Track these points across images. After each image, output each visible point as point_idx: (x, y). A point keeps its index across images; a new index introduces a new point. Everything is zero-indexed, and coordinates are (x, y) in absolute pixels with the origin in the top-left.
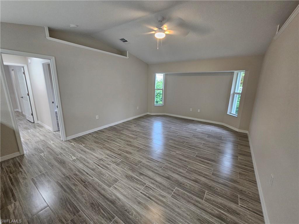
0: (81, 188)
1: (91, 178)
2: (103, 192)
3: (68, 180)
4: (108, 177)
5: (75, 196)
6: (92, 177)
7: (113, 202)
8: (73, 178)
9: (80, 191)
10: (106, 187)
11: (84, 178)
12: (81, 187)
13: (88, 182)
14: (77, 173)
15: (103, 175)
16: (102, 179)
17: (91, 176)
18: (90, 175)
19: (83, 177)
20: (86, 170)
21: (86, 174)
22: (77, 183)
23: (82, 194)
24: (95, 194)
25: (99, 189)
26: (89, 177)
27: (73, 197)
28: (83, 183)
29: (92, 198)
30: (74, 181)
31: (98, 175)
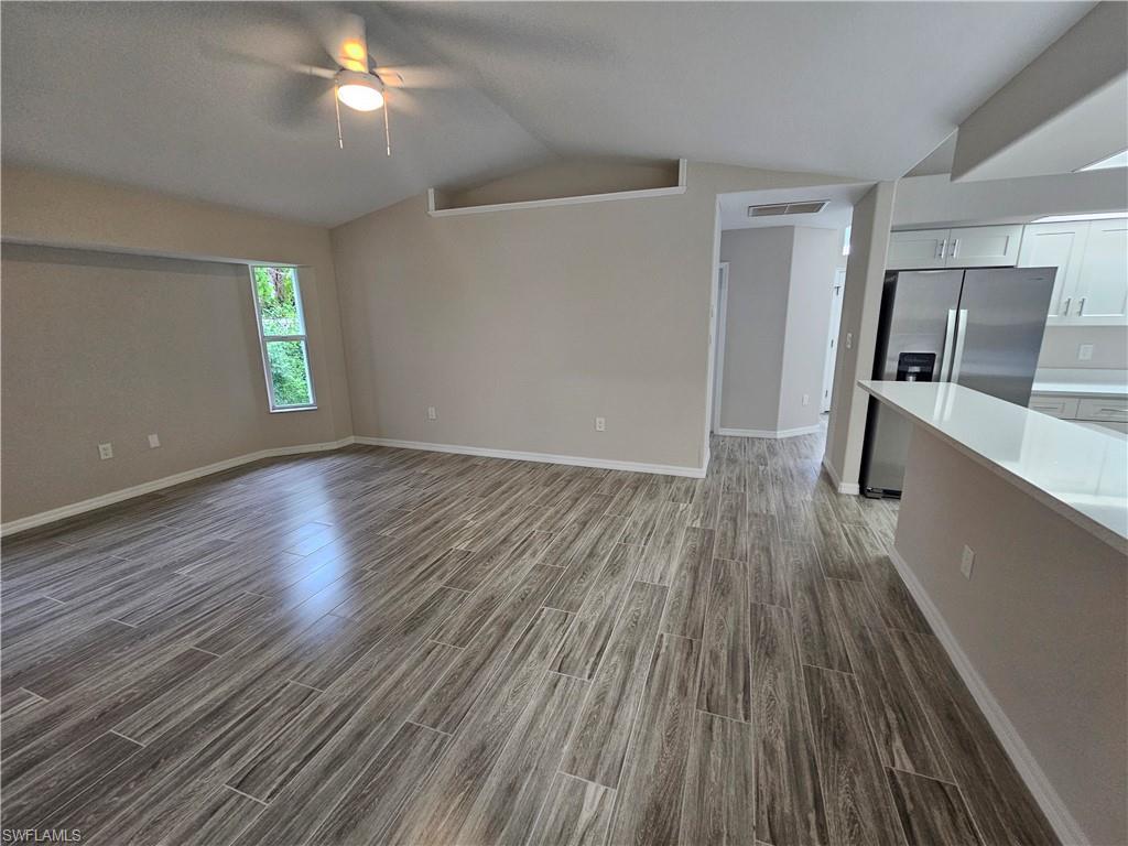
0: (709, 637)
1: (664, 639)
2: (686, 593)
3: (715, 691)
4: (638, 605)
5: (736, 633)
6: (662, 636)
7: (695, 570)
8: (698, 684)
9: (719, 635)
10: (670, 594)
11: (679, 654)
12: (708, 641)
13: (685, 635)
14: (672, 692)
15: (637, 618)
16: (652, 612)
17: (660, 641)
18: (659, 647)
19: (678, 657)
20: (646, 674)
21: (659, 661)
22: (704, 656)
23: (721, 623)
24: (703, 602)
25: (685, 602)
26: (665, 644)
27: (741, 634)
28: (694, 643)
29: (712, 601)
30: (706, 671)
31: (643, 630)
